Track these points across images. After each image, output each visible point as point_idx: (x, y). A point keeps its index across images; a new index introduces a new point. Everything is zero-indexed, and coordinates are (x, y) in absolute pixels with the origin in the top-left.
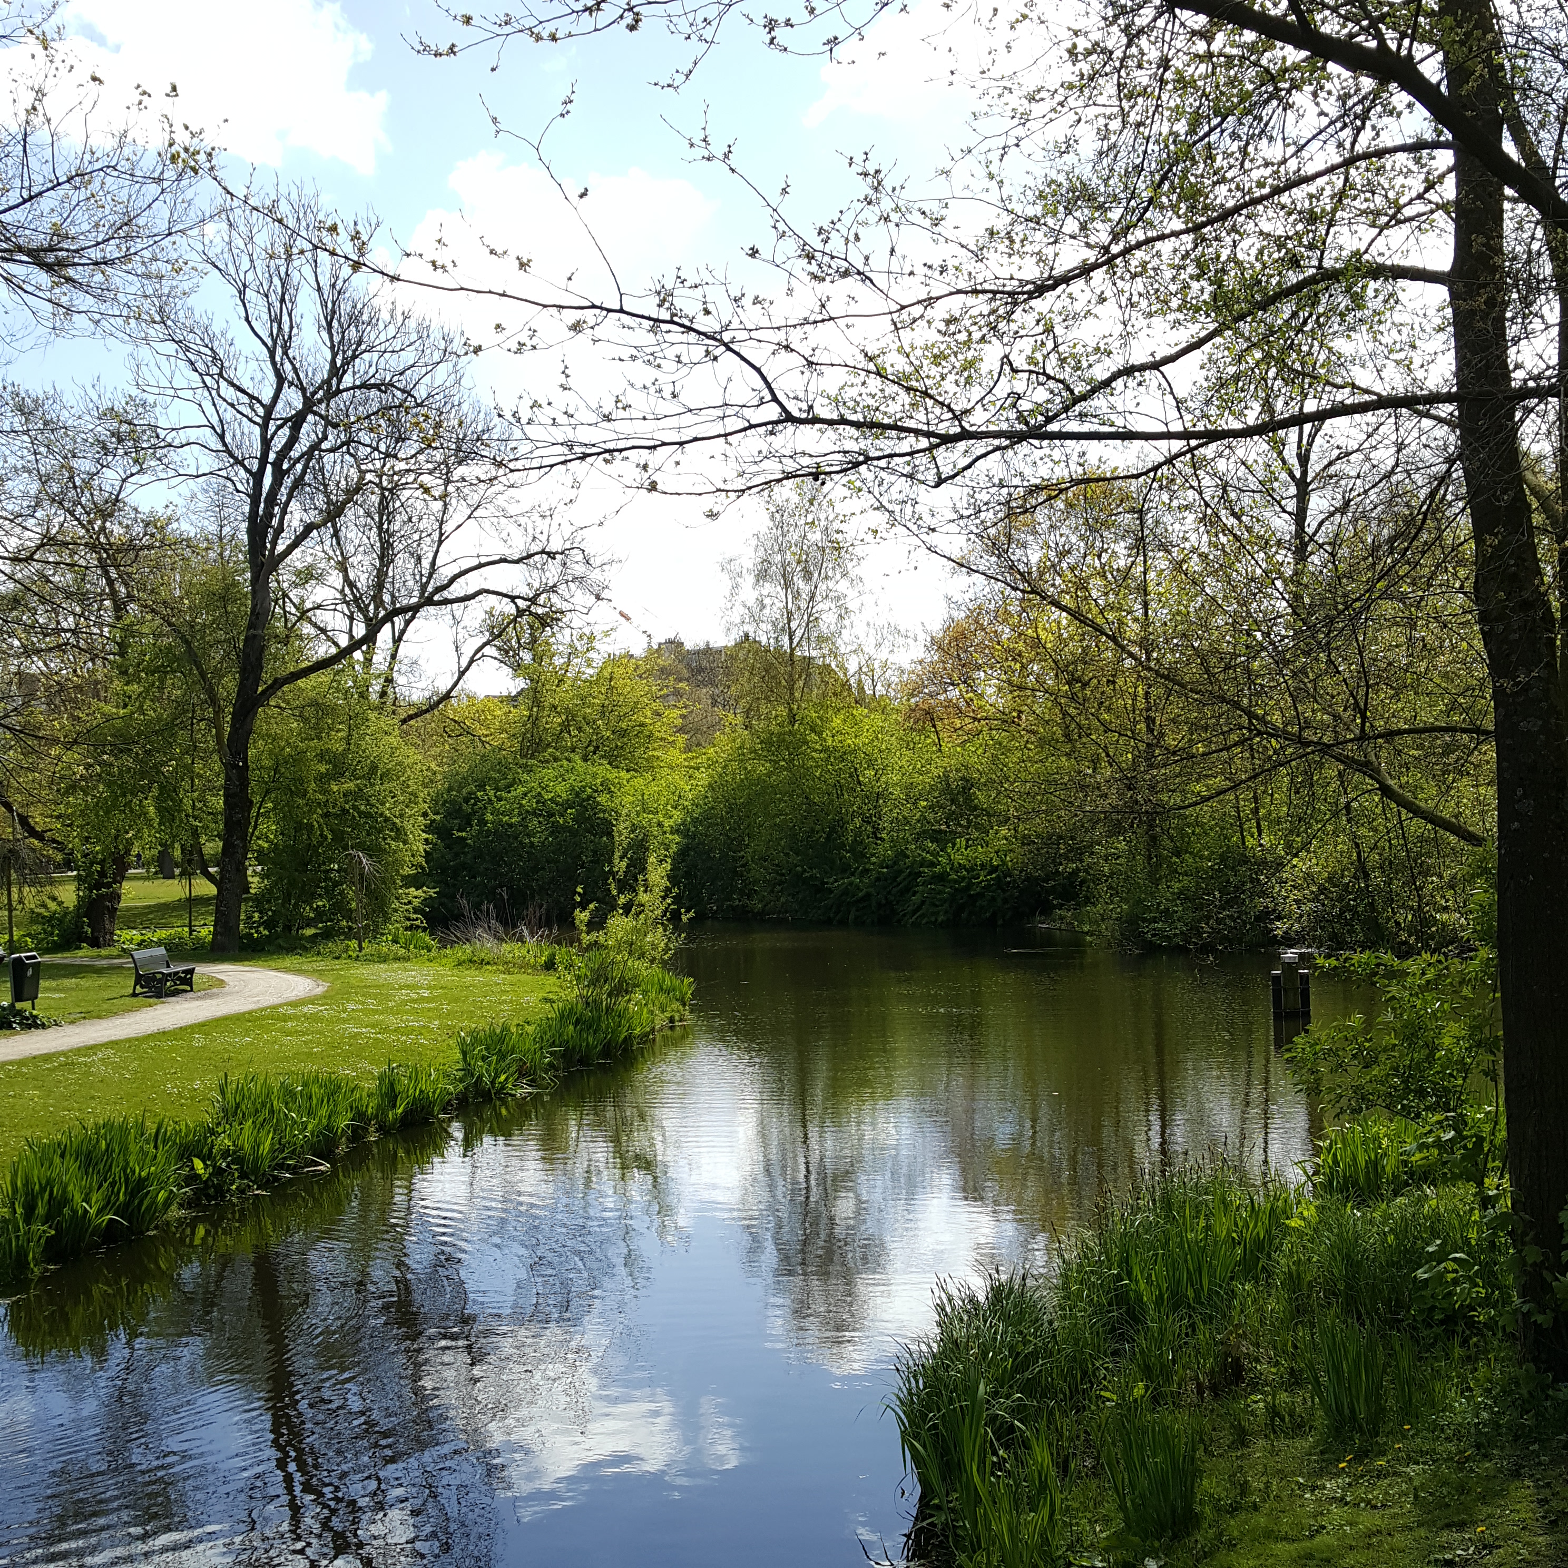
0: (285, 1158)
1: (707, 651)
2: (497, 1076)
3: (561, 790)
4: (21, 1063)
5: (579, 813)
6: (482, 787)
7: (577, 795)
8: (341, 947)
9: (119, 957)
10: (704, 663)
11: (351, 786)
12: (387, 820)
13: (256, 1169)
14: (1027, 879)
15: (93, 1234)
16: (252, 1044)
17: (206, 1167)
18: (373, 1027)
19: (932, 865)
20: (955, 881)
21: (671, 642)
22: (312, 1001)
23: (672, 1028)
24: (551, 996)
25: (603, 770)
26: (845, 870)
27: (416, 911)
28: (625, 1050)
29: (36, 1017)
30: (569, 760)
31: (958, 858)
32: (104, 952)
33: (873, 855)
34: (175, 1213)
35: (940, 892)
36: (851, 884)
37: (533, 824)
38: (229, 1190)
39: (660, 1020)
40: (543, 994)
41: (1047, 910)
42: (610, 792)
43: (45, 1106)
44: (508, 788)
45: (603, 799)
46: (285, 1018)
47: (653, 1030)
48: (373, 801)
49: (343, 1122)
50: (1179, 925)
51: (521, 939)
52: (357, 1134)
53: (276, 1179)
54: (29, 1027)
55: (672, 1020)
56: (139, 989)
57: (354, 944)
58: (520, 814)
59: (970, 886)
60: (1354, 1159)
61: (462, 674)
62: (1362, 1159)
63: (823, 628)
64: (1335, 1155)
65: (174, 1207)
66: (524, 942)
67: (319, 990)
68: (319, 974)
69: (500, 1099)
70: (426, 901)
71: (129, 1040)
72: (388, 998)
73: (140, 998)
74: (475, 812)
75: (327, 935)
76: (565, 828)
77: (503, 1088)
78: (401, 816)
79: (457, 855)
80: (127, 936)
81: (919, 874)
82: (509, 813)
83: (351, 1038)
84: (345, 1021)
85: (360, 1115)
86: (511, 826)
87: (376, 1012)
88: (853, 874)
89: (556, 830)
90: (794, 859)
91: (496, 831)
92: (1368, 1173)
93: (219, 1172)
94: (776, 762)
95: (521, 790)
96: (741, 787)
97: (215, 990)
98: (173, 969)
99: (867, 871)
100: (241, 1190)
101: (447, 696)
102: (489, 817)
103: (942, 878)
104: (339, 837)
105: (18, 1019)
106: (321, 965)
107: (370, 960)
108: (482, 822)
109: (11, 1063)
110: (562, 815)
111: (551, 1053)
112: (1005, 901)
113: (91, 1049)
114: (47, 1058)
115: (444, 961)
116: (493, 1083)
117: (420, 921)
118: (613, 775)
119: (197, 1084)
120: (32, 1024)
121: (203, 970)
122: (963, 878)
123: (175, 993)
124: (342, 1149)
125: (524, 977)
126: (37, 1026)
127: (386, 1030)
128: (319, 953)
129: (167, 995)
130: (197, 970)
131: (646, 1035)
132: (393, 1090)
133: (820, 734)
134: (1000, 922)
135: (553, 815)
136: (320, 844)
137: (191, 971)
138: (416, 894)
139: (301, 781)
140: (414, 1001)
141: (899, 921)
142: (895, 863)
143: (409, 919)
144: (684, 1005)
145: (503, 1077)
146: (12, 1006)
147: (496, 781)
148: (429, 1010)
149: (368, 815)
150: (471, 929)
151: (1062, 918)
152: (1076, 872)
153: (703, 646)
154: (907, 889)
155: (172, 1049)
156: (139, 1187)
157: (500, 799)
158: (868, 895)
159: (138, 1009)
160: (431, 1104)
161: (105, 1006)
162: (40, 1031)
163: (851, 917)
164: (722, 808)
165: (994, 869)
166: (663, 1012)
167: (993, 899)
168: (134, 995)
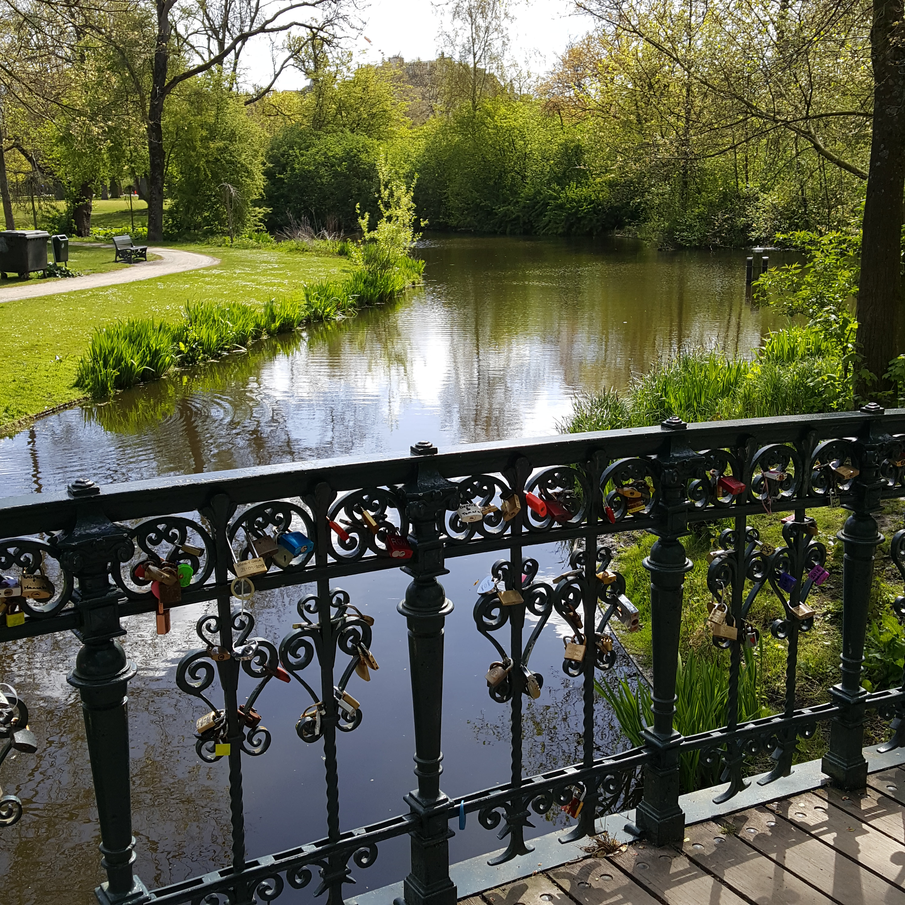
0: (223, 345)
1: (418, 64)
2: (325, 308)
3: (338, 150)
4: (69, 293)
5: (350, 166)
6: (291, 148)
7: (348, 154)
8: (221, 240)
9: (94, 242)
10: (418, 72)
11: (221, 144)
12: (242, 165)
13: (209, 350)
14: (611, 207)
15: (136, 376)
16: (190, 288)
17: (186, 347)
18: (253, 281)
19: (556, 198)
20: (569, 209)
21: (397, 57)
22: (215, 267)
23: (414, 288)
24: (346, 269)
25: (362, 139)
26: (505, 201)
27: (261, 220)
28: (390, 298)
29: (68, 271)
30: (342, 132)
31: (570, 194)
32: (86, 239)
33: (522, 192)
34: (173, 369)
35: (560, 215)
36: (508, 210)
37: (322, 171)
38: (197, 359)
39: (408, 284)
40: (340, 268)
41: (620, 225)
42: (367, 152)
43: (91, 316)
44: (307, 148)
45: (363, 156)
46: (204, 276)
47: (404, 288)
48: (234, 154)
49: (251, 328)
50: (696, 233)
51: (323, 238)
52: (257, 336)
53: (220, 355)
54: (66, 276)
55: (414, 283)
56: (118, 259)
57: (228, 238)
58: (314, 165)
59: (577, 211)
60: (783, 349)
61: (276, 76)
62: (786, 348)
63: (494, 50)
64: (773, 346)
65: (172, 366)
66: (325, 240)
67: (217, 262)
68: (213, 255)
69: (327, 321)
70: (265, 215)
71: (123, 284)
72: (256, 268)
73: (120, 263)
74: (287, 164)
75: (212, 233)
76: (341, 174)
77: (328, 315)
78: (250, 164)
79: (278, 189)
80: (97, 231)
81: (548, 204)
82: (309, 164)
83: (242, 287)
84: (236, 279)
85: (258, 325)
86: (309, 171)
87: (252, 274)
88: (509, 204)
89: (336, 175)
90: (476, 195)
91: (301, 175)
92: (789, 355)
93: (192, 350)
94: (466, 135)
95: (314, 150)
96: (445, 151)
97: (158, 261)
98: (134, 248)
99: (518, 202)
100: (204, 359)
101: (268, 90)
102: (297, 166)
103: (561, 207)
104: (215, 175)
105: (59, 272)
106: (212, 250)
107: (238, 247)
108: (293, 169)
109: (64, 294)
110: (339, 166)
111: (354, 298)
112: (598, 221)
113: (104, 288)
114: (82, 292)
115: (282, 249)
116: (323, 312)
117: (262, 227)
118: (369, 141)
119: (168, 307)
120: (66, 274)
121: (151, 250)
122: (574, 207)
123: (138, 262)
124: (250, 342)
125: (328, 259)
126: (69, 276)
127: (259, 284)
128: (209, 243)
129: (134, 263)
130: (148, 250)
131: (401, 291)
132: (273, 313)
133: (492, 118)
134: (595, 233)
135: (333, 166)
136: (205, 179)
137: (145, 250)
138: (261, 211)
139: (191, 140)
140: (270, 269)
141: (535, 233)
142: (535, 198)
143: (256, 226)
144: (420, 275)
145: (328, 310)
146: (55, 264)
147: (300, 144)
148: (280, 274)
149: (232, 163)
150: (295, 231)
151: (629, 231)
152: (640, 203)
153: (416, 60)
154: (541, 213)
155: (148, 290)
156: (156, 354)
157: (302, 155)
158: (518, 216)
159: (121, 269)
160: (293, 321)
161: (103, 267)
162: (72, 279)
163: (508, 230)
164: (433, 163)
165: (592, 202)
166: (408, 279)
167: (591, 220)
168: (116, 261)
